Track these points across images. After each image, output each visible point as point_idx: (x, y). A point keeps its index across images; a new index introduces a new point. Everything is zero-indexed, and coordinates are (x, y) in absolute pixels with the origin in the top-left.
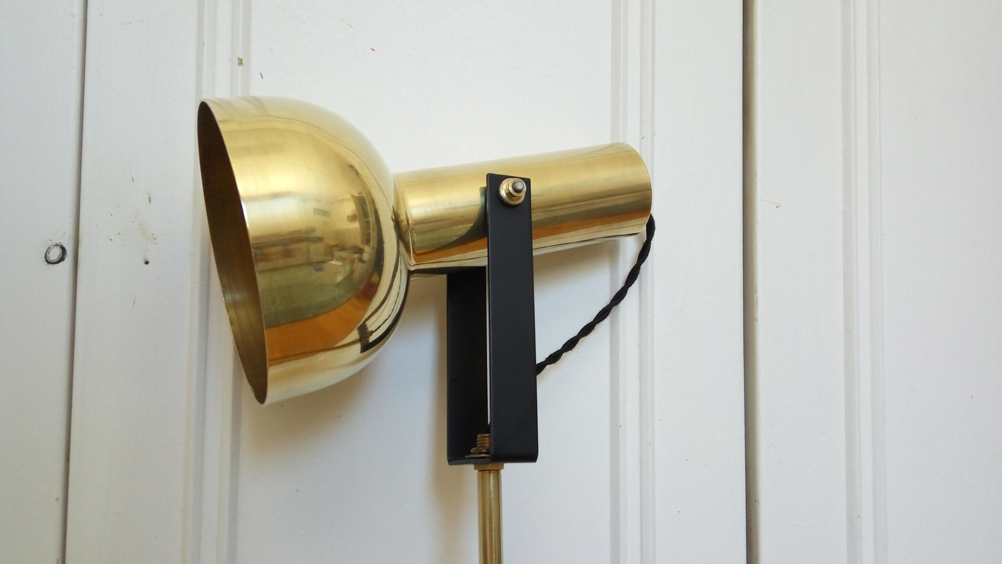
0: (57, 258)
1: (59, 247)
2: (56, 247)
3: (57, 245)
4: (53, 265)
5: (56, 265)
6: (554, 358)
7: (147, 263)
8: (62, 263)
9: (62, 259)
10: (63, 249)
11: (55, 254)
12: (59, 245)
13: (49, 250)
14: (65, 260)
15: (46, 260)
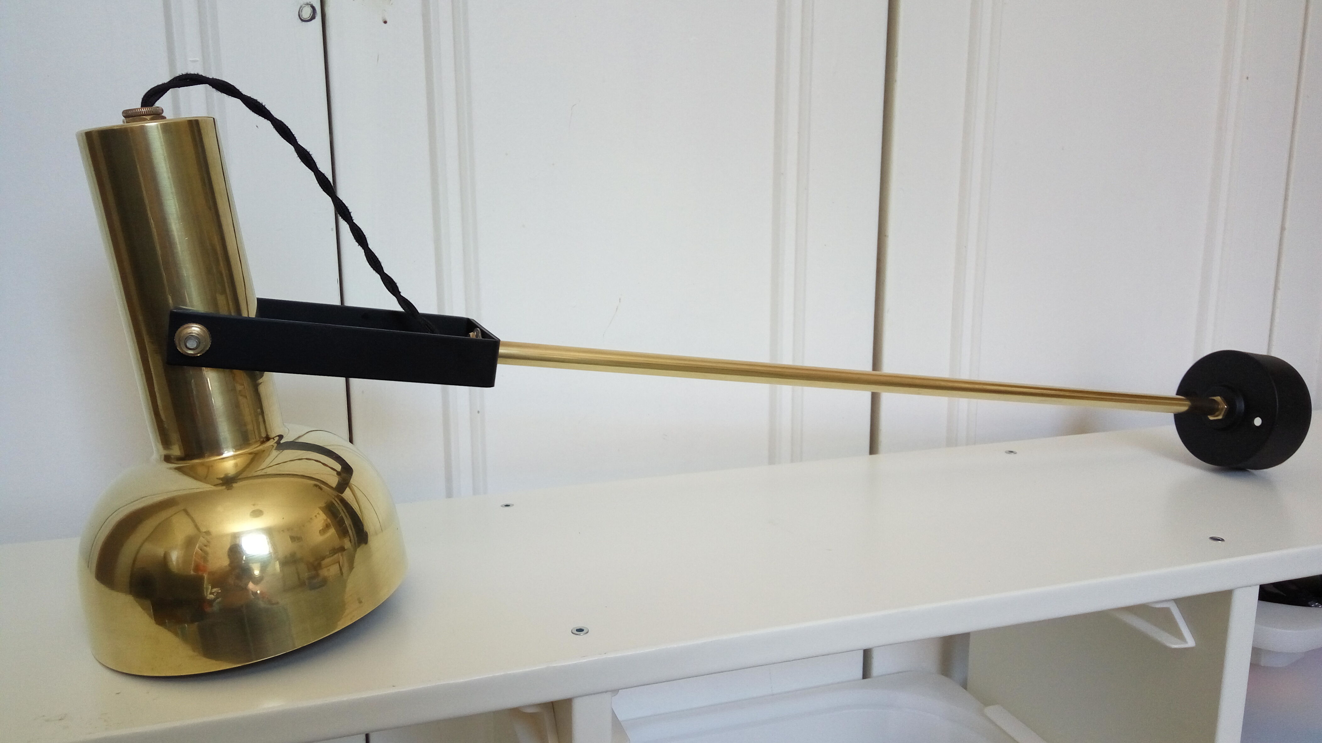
0: (307, 17)
1: (309, 6)
2: (307, 6)
3: (307, 4)
4: (306, 23)
5: (308, 23)
6: (391, 285)
7: (385, 22)
8: (313, 21)
9: (313, 18)
10: (313, 8)
11: (307, 13)
12: (310, 4)
13: (301, 9)
14: (316, 18)
15: (300, 18)
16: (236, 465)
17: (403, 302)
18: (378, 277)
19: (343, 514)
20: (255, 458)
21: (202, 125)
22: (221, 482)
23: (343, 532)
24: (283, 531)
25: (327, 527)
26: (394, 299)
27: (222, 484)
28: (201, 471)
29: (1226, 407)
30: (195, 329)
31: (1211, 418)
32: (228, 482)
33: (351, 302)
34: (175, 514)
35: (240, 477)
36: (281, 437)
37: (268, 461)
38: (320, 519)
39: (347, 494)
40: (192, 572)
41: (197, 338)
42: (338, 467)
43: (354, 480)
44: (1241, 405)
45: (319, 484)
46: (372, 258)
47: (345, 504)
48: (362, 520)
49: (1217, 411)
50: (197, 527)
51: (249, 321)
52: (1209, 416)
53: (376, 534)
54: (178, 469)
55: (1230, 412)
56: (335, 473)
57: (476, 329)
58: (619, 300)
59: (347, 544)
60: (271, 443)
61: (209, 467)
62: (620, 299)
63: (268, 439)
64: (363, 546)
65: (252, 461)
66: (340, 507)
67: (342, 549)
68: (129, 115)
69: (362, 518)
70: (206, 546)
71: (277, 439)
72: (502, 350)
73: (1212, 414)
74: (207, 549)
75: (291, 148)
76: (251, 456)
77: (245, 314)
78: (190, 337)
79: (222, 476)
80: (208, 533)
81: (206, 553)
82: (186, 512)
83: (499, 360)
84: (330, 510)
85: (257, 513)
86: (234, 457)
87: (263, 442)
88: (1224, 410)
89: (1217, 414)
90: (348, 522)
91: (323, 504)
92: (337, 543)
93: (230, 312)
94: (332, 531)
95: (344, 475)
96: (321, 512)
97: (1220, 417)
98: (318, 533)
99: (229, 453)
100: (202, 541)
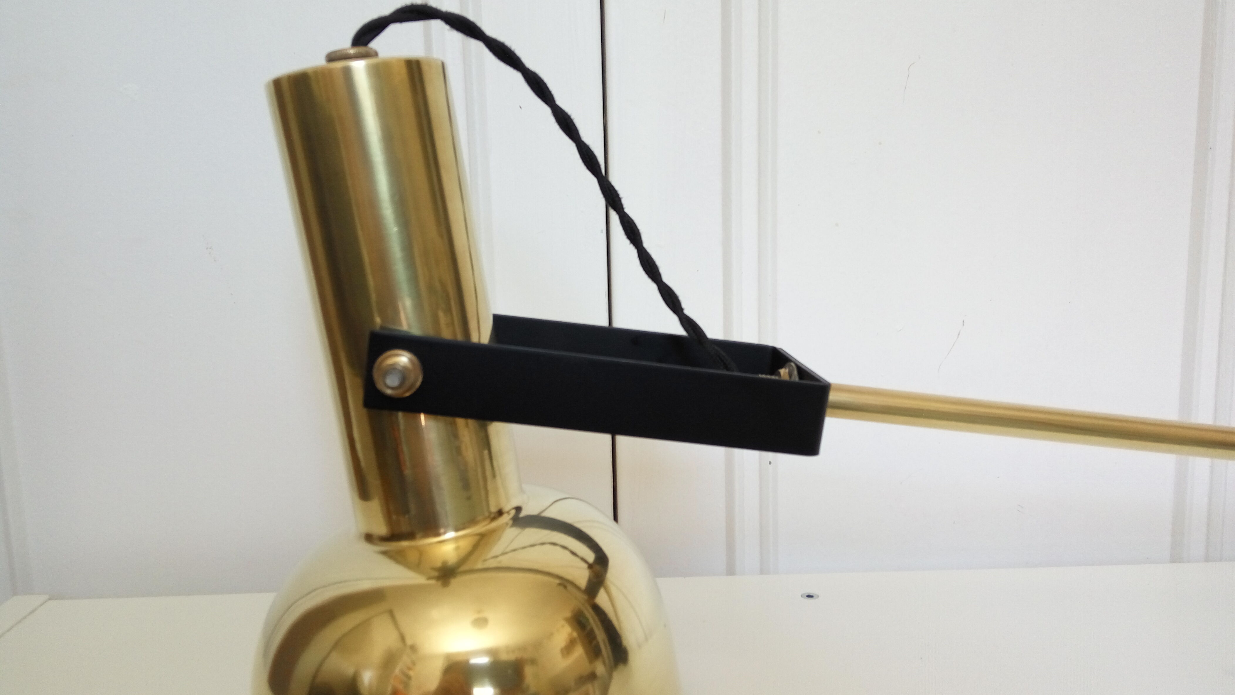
6: (671, 299)
16: (457, 548)
17: (687, 322)
18: (654, 287)
20: (482, 541)
21: (425, 68)
22: (437, 573)
23: (594, 652)
26: (675, 318)
28: (413, 556)
30: (403, 359)
32: (446, 573)
33: (620, 323)
35: (463, 568)
36: (518, 509)
37: (498, 548)
39: (602, 599)
41: (404, 373)
42: (591, 557)
43: (612, 575)
45: (565, 583)
46: (647, 261)
47: (598, 610)
50: (403, 638)
51: (479, 348)
53: (640, 646)
54: (384, 553)
56: (585, 566)
57: (788, 364)
58: (962, 323)
59: (600, 668)
60: (506, 519)
61: (421, 552)
62: (963, 321)
63: (500, 513)
64: (621, 667)
65: (476, 547)
66: (590, 615)
67: (592, 676)
68: (332, 58)
71: (513, 512)
72: (833, 397)
74: (411, 673)
75: (547, 110)
77: (475, 339)
78: (393, 368)
79: (439, 564)
80: (413, 648)
81: (409, 677)
82: (391, 613)
83: (829, 411)
85: (481, 622)
86: (456, 539)
87: (494, 519)
90: (601, 636)
91: (568, 614)
92: (585, 667)
93: (455, 334)
94: (579, 651)
95: (597, 568)
98: (559, 656)
99: (451, 534)
100: (405, 660)
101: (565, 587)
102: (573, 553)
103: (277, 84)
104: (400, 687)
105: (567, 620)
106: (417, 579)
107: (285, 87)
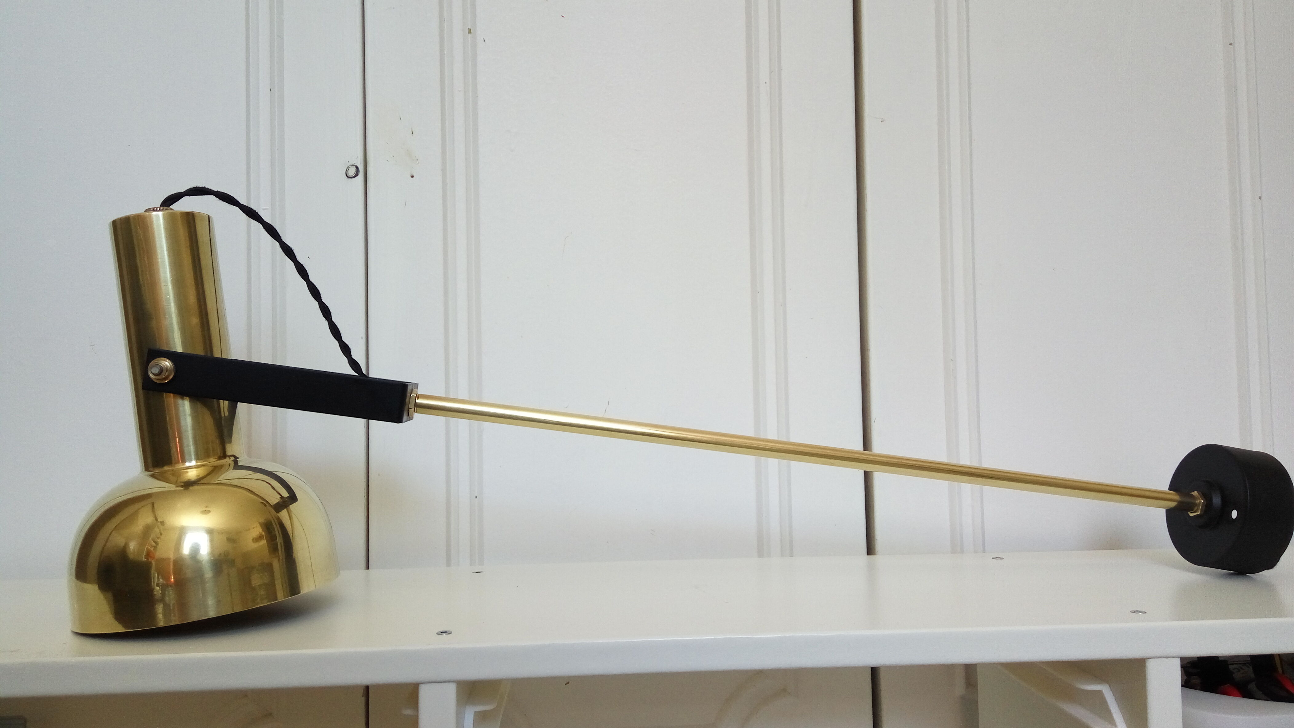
0: (353, 174)
1: (354, 166)
2: (352, 167)
3: (353, 165)
4: (351, 179)
5: (353, 179)
7: (412, 177)
8: (356, 177)
9: (356, 175)
10: (357, 168)
11: (352, 172)
13: (348, 168)
14: (359, 175)
15: (347, 176)
16: (197, 473)
18: (336, 342)
19: (277, 531)
20: (216, 470)
22: (183, 484)
24: (222, 533)
25: (260, 538)
27: (182, 486)
28: (169, 475)
29: (1202, 501)
31: (1191, 515)
32: (188, 485)
34: (143, 507)
35: (199, 483)
36: (237, 458)
37: (225, 474)
38: (257, 530)
39: (284, 516)
40: (144, 559)
42: (285, 494)
44: (1217, 500)
45: (265, 503)
46: (334, 328)
48: (291, 539)
49: (1195, 507)
50: (156, 519)
52: (1189, 513)
55: (1208, 506)
56: (280, 497)
60: (229, 461)
69: (293, 540)
70: (158, 538)
71: (233, 459)
73: (1191, 509)
74: (159, 541)
76: (211, 469)
79: (185, 480)
80: (163, 523)
82: (152, 507)
84: (268, 527)
86: (196, 467)
88: (1201, 504)
89: (1196, 509)
90: (280, 540)
91: (262, 520)
94: (264, 542)
95: (287, 500)
96: (259, 527)
97: (1199, 513)
98: (251, 541)
99: (193, 463)
100: (157, 530)
101: (265, 505)
102: (273, 488)
103: (114, 223)
104: (152, 549)
105: (261, 524)
106: (171, 487)
107: (118, 225)
